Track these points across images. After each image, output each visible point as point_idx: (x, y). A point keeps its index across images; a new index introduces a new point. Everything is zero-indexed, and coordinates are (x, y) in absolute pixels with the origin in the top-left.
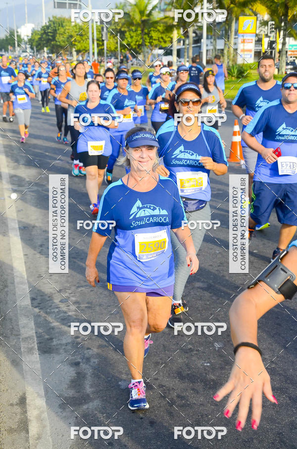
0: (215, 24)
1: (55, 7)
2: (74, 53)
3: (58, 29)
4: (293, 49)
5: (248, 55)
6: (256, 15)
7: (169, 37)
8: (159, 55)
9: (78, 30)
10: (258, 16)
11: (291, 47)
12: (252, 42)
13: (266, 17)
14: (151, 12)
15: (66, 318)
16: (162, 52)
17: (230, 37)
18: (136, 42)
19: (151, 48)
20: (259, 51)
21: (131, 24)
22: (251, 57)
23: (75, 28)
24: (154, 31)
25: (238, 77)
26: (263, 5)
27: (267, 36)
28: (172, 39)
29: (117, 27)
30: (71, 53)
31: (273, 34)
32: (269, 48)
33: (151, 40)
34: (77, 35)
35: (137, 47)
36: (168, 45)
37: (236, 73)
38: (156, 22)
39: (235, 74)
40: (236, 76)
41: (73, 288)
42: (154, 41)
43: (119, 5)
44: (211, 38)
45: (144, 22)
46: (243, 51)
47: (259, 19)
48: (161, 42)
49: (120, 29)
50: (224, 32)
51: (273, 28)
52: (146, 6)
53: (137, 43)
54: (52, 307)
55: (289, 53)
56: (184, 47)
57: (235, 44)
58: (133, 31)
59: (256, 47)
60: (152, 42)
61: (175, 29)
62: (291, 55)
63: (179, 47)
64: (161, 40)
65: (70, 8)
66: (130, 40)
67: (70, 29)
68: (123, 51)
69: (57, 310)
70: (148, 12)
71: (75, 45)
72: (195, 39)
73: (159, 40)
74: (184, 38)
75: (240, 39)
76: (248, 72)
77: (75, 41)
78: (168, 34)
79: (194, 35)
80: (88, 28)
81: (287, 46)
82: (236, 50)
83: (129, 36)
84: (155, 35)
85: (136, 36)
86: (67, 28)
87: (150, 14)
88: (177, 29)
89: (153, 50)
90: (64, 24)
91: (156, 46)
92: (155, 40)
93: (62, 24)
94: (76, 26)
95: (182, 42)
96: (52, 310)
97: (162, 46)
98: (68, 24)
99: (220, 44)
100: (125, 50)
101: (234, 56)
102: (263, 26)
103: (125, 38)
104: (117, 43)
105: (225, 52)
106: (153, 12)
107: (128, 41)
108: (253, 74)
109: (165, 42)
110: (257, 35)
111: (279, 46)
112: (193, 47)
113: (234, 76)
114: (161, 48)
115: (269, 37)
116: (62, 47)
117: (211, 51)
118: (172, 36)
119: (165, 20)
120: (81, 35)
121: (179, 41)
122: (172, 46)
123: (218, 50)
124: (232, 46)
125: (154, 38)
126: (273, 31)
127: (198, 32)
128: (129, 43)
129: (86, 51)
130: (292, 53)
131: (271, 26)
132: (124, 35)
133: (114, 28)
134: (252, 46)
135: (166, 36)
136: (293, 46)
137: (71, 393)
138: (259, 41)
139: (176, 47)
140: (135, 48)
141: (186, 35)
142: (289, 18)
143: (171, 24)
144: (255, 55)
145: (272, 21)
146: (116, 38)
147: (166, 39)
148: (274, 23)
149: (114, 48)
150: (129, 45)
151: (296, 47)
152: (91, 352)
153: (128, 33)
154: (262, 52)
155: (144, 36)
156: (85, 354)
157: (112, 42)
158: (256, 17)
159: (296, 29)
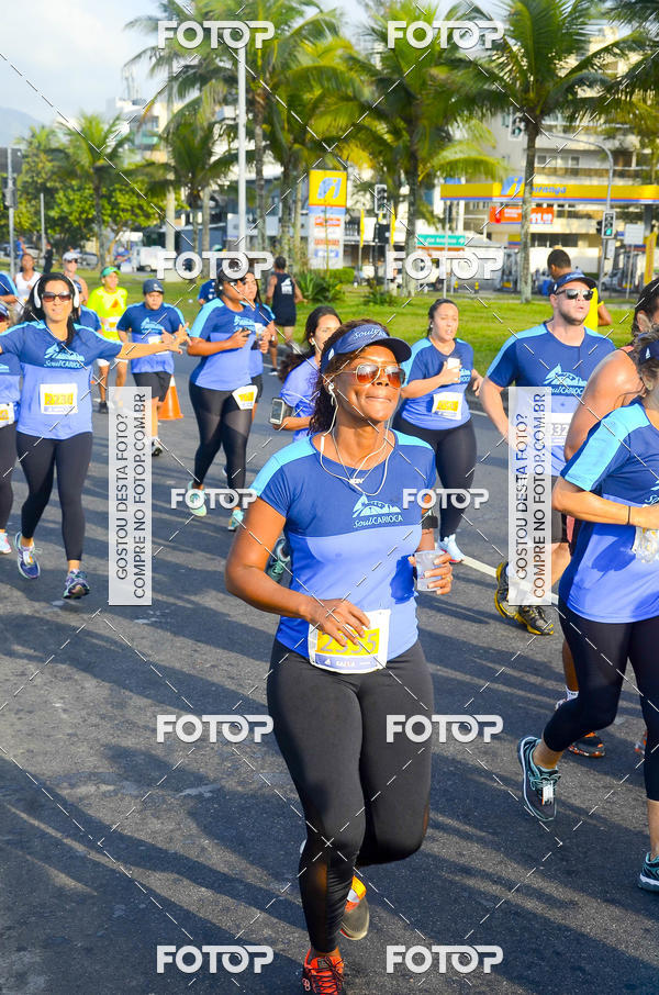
0: (263, 183)
5: (335, 251)
6: (345, 169)
7: (158, 206)
8: (132, 244)
10: (350, 170)
11: (422, 240)
12: (338, 225)
13: (367, 174)
14: (115, 150)
16: (137, 236)
17: (293, 214)
18: (81, 213)
19: (115, 228)
20: (353, 243)
21: (71, 174)
22: (337, 255)
24: (121, 191)
25: (316, 300)
26: (363, 150)
27: (370, 212)
28: (162, 209)
29: (35, 179)
31: (381, 213)
32: (377, 240)
33: (115, 211)
35: (82, 224)
36: (153, 222)
37: (311, 289)
38: (129, 173)
42: (121, 213)
43: (37, 131)
45: (99, 170)
46: (327, 242)
47: (352, 177)
48: (137, 215)
49: (44, 184)
51: (384, 198)
52: (106, 137)
53: (84, 216)
56: (190, 227)
57: (304, 227)
58: (73, 190)
59: (346, 234)
60: (118, 215)
61: (171, 188)
63: (178, 229)
64: (137, 211)
66: (66, 208)
68: (49, 231)
70: (109, 150)
72: (213, 213)
73: (132, 211)
74: (189, 209)
75: (312, 219)
76: (337, 288)
78: (155, 200)
79: (212, 203)
81: (416, 238)
82: (305, 239)
83: (64, 199)
84: (123, 200)
85: (80, 202)
87: (114, 155)
88: (174, 189)
89: (121, 233)
91: (125, 224)
92: (123, 210)
95: (183, 217)
97: (140, 225)
99: (272, 227)
100: (55, 231)
102: (362, 193)
103: (55, 202)
104: (37, 213)
105: (284, 243)
106: (120, 150)
107: (62, 211)
108: (347, 294)
109: (148, 216)
110: (348, 211)
111: (397, 235)
112: (211, 229)
114: (136, 229)
115: (377, 216)
118: (161, 204)
119: (148, 169)
121: (178, 214)
122: (161, 228)
124: (298, 233)
125: (122, 206)
126: (384, 205)
127: (218, 198)
128: (63, 215)
131: (379, 192)
132: (53, 197)
133: (30, 180)
134: (338, 234)
135: (149, 203)
136: (426, 237)
138: (354, 223)
139: (174, 225)
140: (79, 228)
141: (194, 202)
142: (420, 179)
143: (162, 178)
144: (345, 251)
145: (381, 183)
146: (33, 202)
147: (151, 211)
148: (385, 187)
149: (31, 224)
150: (63, 219)
151: (433, 240)
152: (27, 957)
153: (61, 194)
154: (361, 246)
155: (101, 202)
156: (13, 963)
157: (24, 210)
158: (345, 173)
159: (431, 203)
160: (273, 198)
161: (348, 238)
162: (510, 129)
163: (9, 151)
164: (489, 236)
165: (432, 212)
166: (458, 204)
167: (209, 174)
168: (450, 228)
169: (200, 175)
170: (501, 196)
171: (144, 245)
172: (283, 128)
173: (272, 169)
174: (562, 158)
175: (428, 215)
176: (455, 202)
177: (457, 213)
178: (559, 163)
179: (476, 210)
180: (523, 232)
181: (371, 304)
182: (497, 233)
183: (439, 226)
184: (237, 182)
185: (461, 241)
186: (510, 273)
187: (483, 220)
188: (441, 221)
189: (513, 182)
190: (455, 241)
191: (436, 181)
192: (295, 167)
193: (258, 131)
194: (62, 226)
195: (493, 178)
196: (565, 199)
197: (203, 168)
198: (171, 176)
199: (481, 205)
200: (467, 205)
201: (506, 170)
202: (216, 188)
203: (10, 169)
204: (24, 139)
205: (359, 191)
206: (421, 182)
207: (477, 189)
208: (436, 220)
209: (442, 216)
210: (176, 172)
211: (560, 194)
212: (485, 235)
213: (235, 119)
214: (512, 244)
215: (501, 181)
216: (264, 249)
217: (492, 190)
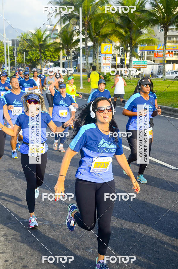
0: (87, 47)
4: (135, 64)
5: (108, 67)
6: (111, 43)
7: (57, 55)
8: (51, 66)
10: (113, 43)
11: (134, 63)
12: (110, 59)
13: (118, 44)
14: (45, 39)
16: (52, 64)
17: (96, 56)
18: (36, 57)
19: (46, 61)
21: (33, 46)
22: (110, 68)
24: (47, 51)
26: (116, 37)
27: (119, 55)
28: (59, 56)
29: (23, 48)
31: (122, 55)
32: (121, 63)
33: (46, 57)
35: (36, 61)
36: (56, 60)
38: (49, 46)
42: (47, 57)
43: (23, 34)
44: (85, 56)
45: (41, 45)
46: (106, 64)
47: (114, 45)
48: (52, 58)
49: (25, 50)
51: (123, 51)
52: (42, 36)
53: (37, 58)
55: (133, 66)
56: (67, 61)
57: (100, 60)
58: (33, 51)
60: (46, 58)
61: (61, 50)
63: (64, 61)
64: (52, 57)
66: (32, 56)
68: (27, 63)
70: (43, 39)
72: (74, 56)
73: (50, 56)
74: (67, 56)
75: (102, 57)
76: (109, 78)
78: (57, 53)
79: (73, 54)
80: (4, 48)
81: (132, 62)
82: (100, 63)
83: (31, 54)
84: (48, 53)
85: (36, 54)
87: (45, 40)
88: (62, 50)
89: (47, 63)
91: (48, 60)
92: (48, 56)
95: (65, 58)
97: (53, 60)
99: (90, 60)
101: (99, 68)
102: (117, 50)
104: (23, 58)
106: (47, 39)
107: (30, 57)
109: (55, 58)
110: (112, 55)
111: (127, 62)
112: (73, 61)
114: (51, 62)
115: (121, 56)
117: (84, 64)
118: (59, 54)
119: (55, 44)
121: (63, 57)
122: (59, 61)
123: (89, 63)
124: (98, 62)
125: (47, 55)
126: (123, 53)
127: (75, 52)
128: (31, 58)
129: (3, 63)
130: (135, 67)
131: (121, 49)
132: (28, 53)
133: (21, 48)
134: (110, 62)
135: (55, 54)
136: (135, 62)
138: (114, 59)
139: (62, 60)
140: (35, 61)
141: (68, 53)
142: (133, 45)
143: (59, 47)
144: (112, 66)
145: (122, 47)
146: (22, 55)
147: (56, 57)
148: (123, 48)
149: (22, 61)
150: (31, 59)
151: (137, 63)
153: (30, 52)
155: (41, 54)
157: (20, 57)
158: (111, 44)
159: (137, 52)
160: (91, 52)
161: (113, 63)
162: (160, 30)
163: (15, 40)
164: (154, 61)
165: (137, 55)
166: (145, 52)
167: (72, 45)
168: (143, 59)
169: (69, 46)
170: (157, 49)
171: (54, 66)
172: (93, 32)
173: (90, 44)
174: (175, 38)
176: (144, 52)
177: (145, 55)
178: (175, 39)
179: (150, 54)
180: (164, 60)
182: (156, 60)
183: (139, 59)
184: (80, 47)
185: (146, 63)
186: (160, 72)
187: (152, 56)
188: (140, 57)
189: (161, 45)
190: (144, 63)
191: (138, 46)
192: (97, 43)
193: (86, 33)
194: (30, 61)
195: (154, 44)
196: (176, 50)
197: (70, 44)
198: (61, 46)
199: (152, 52)
200: (147, 52)
201: (158, 42)
202: (74, 49)
203: (15, 45)
204: (19, 37)
205: (116, 49)
206: (134, 46)
207: (150, 47)
208: (138, 57)
209: (140, 56)
210: (63, 45)
211: (175, 49)
213: (79, 29)
214: (161, 63)
215: (157, 45)
216: (88, 66)
217: (155, 48)
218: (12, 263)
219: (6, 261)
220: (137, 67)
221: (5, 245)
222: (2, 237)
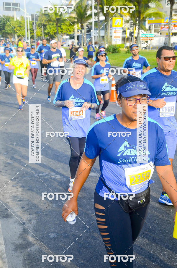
0: (99, 21)
1: (4, 10)
2: (16, 37)
3: (6, 23)
4: (143, 37)
5: (118, 39)
6: (122, 16)
7: (72, 29)
8: (66, 39)
9: (18, 24)
10: (123, 17)
11: (142, 35)
12: (120, 32)
13: (128, 18)
15: (16, 196)
16: (68, 37)
17: (108, 30)
18: (53, 31)
19: (62, 35)
20: (124, 37)
21: (50, 20)
22: (120, 40)
23: (16, 22)
24: (63, 25)
25: (113, 53)
27: (129, 29)
28: (74, 30)
29: (41, 22)
30: (14, 37)
31: (131, 29)
32: (130, 36)
33: (62, 30)
34: (18, 26)
35: (54, 34)
36: (72, 33)
37: (112, 49)
38: (65, 20)
39: (111, 51)
40: (112, 52)
41: (20, 178)
42: (63, 31)
44: (97, 29)
45: (57, 19)
46: (115, 37)
47: (124, 19)
48: (67, 31)
49: (44, 24)
50: (104, 26)
51: (132, 24)
53: (54, 32)
54: (8, 189)
55: (141, 39)
56: (81, 34)
57: (111, 33)
58: (51, 25)
59: (122, 35)
61: (76, 24)
62: (143, 40)
63: (78, 35)
64: (68, 30)
65: (13, 10)
66: (49, 30)
67: (13, 23)
68: (45, 36)
69: (10, 191)
71: (16, 32)
72: (88, 30)
73: (66, 30)
74: (81, 29)
75: (113, 30)
76: (119, 49)
77: (17, 30)
78: (72, 27)
79: (87, 27)
80: (24, 23)
81: (140, 35)
82: (111, 36)
83: (49, 27)
84: (64, 27)
85: (53, 28)
86: (12, 22)
87: (61, 15)
88: (77, 24)
89: (63, 36)
90: (10, 20)
91: (65, 34)
92: (64, 30)
93: (8, 20)
94: (17, 21)
95: (80, 31)
96: (8, 192)
98: (12, 20)
99: (102, 33)
101: (110, 40)
102: (127, 23)
103: (47, 29)
104: (42, 31)
105: (105, 37)
107: (48, 31)
108: (122, 51)
109: (70, 31)
110: (123, 28)
111: (135, 35)
112: (87, 34)
113: (111, 52)
114: (68, 35)
115: (130, 29)
116: (8, 34)
117: (97, 37)
118: (74, 28)
119: (70, 19)
120: (20, 27)
121: (78, 31)
122: (74, 34)
123: (101, 36)
124: (109, 35)
125: (63, 29)
126: (132, 26)
127: (89, 26)
128: (49, 32)
129: (23, 36)
130: (143, 39)
132: (46, 27)
133: (40, 23)
134: (120, 34)
135: (71, 28)
137: (20, 241)
138: (124, 32)
139: (76, 34)
140: (53, 35)
141: (82, 27)
143: (74, 21)
144: (122, 39)
145: (132, 20)
146: (41, 28)
147: (71, 30)
149: (40, 34)
150: (49, 33)
151: (145, 36)
152: (32, 216)
154: (126, 38)
155: (58, 28)
156: (28, 217)
157: (39, 31)
158: (122, 18)
159: (145, 25)
161: (123, 36)
162: (166, 4)
163: (34, 15)
164: (161, 34)
165: (145, 28)
167: (86, 19)
168: (150, 32)
169: (83, 20)
170: (164, 22)
171: (70, 39)
173: (102, 18)
175: (144, 29)
176: (152, 25)
177: (152, 28)
179: (157, 27)
180: (169, 32)
181: (128, 53)
182: (163, 33)
183: (147, 31)
184: (92, 22)
185: (153, 35)
186: (166, 44)
187: (159, 29)
188: (148, 30)
189: (167, 19)
190: (151, 35)
191: (146, 19)
192: (108, 16)
193: (98, 7)
194: (48, 35)
195: (161, 17)
197: (84, 18)
198: (76, 20)
199: (159, 25)
200: (155, 26)
201: (165, 15)
202: (88, 23)
203: (34, 20)
204: (39, 12)
205: (126, 23)
206: (142, 20)
207: (157, 21)
208: (146, 30)
209: (148, 29)
210: (77, 19)
212: (160, 34)
213: (91, 4)
214: (167, 36)
215: (163, 18)
216: (100, 39)
217: (161, 21)
218: (28, 209)
219: (23, 208)
220: (145, 40)
221: (22, 195)
222: (20, 188)
